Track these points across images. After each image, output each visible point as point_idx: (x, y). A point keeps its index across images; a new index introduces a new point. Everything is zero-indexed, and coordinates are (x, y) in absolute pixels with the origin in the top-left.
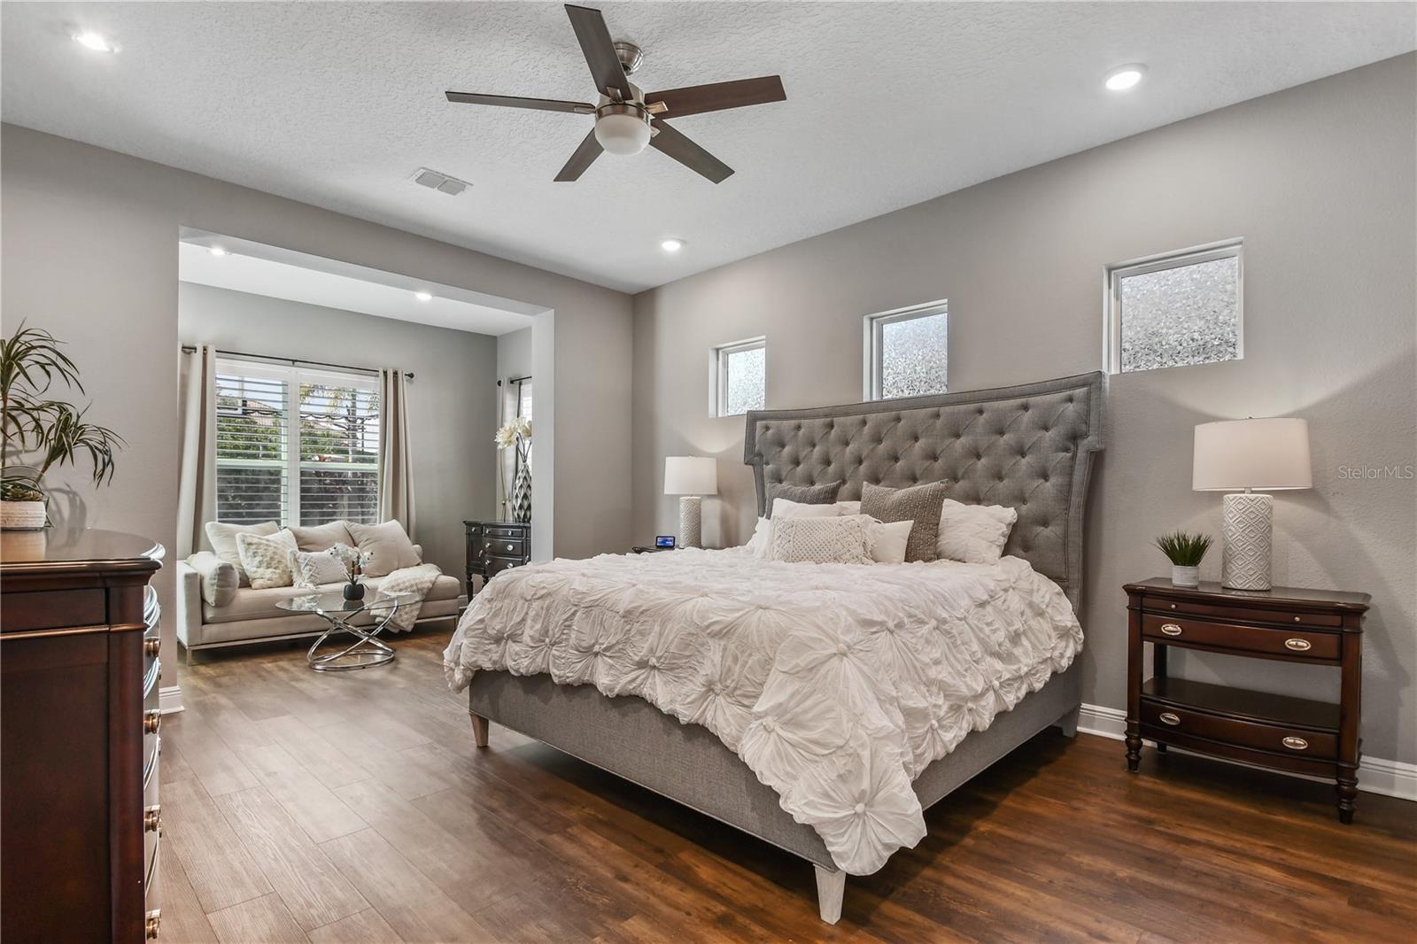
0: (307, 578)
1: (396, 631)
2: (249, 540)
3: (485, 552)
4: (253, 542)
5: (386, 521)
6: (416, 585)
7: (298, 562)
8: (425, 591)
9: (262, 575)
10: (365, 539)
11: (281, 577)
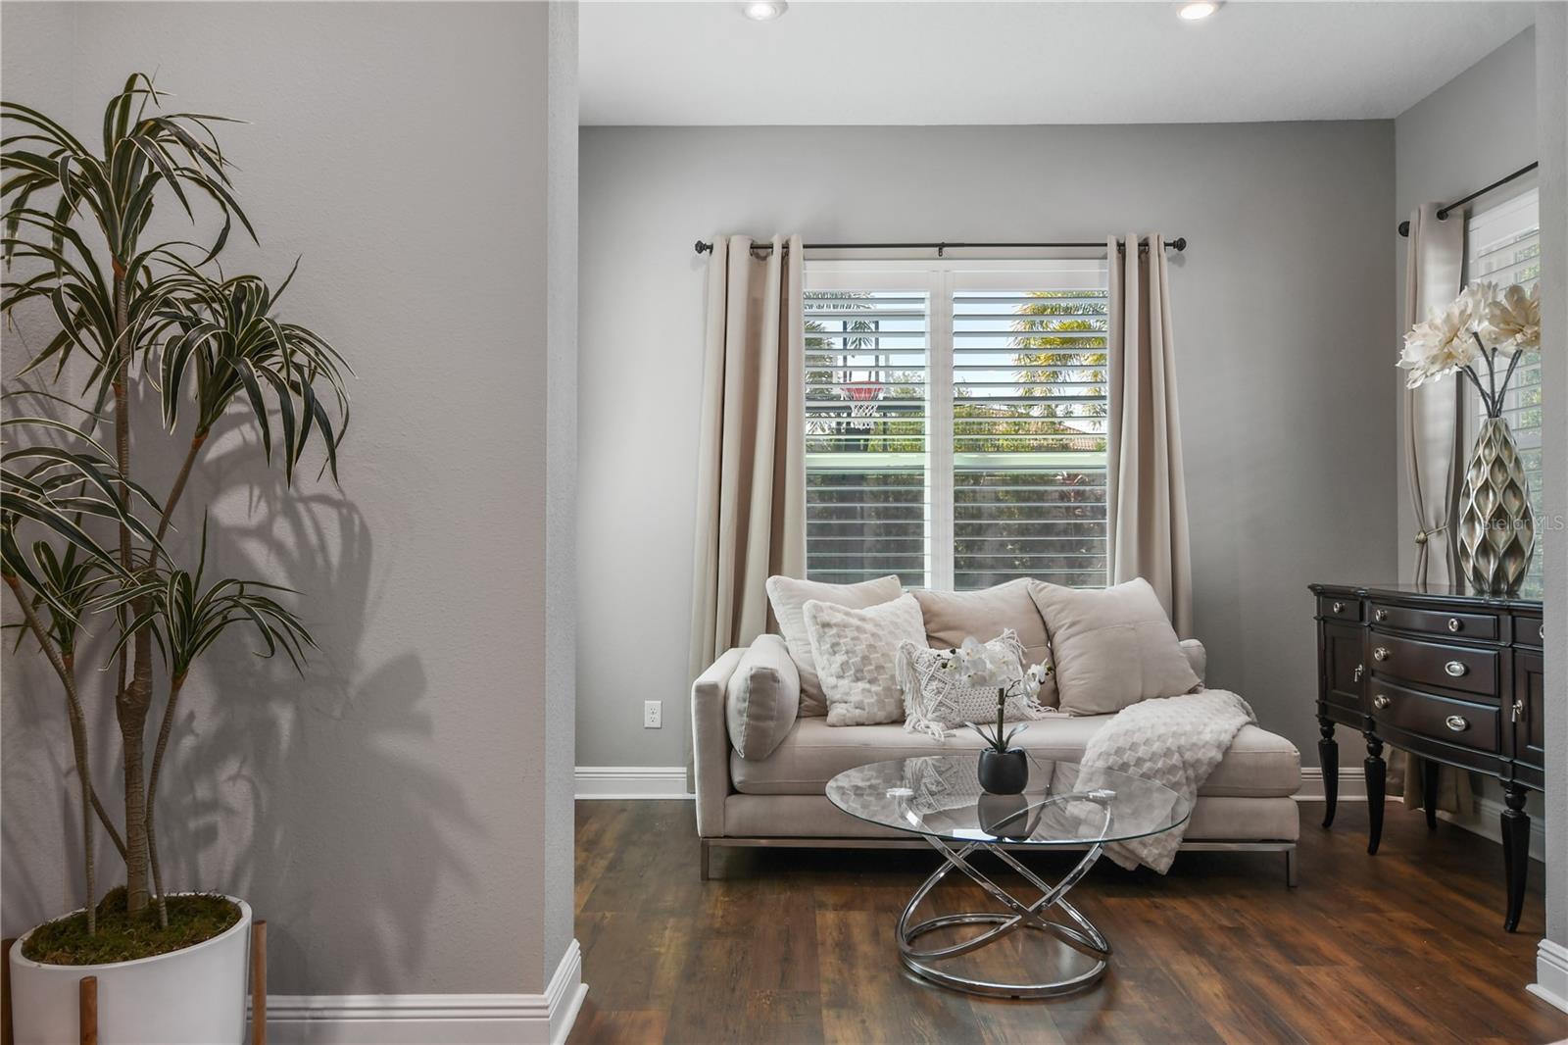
0: (931, 708)
1: (1130, 866)
2: (825, 617)
3: (1370, 672)
4: (834, 621)
5: (1127, 578)
6: (1180, 750)
7: (915, 670)
8: (1203, 770)
9: (847, 694)
10: (1068, 621)
11: (880, 702)
